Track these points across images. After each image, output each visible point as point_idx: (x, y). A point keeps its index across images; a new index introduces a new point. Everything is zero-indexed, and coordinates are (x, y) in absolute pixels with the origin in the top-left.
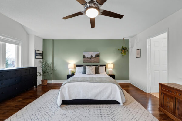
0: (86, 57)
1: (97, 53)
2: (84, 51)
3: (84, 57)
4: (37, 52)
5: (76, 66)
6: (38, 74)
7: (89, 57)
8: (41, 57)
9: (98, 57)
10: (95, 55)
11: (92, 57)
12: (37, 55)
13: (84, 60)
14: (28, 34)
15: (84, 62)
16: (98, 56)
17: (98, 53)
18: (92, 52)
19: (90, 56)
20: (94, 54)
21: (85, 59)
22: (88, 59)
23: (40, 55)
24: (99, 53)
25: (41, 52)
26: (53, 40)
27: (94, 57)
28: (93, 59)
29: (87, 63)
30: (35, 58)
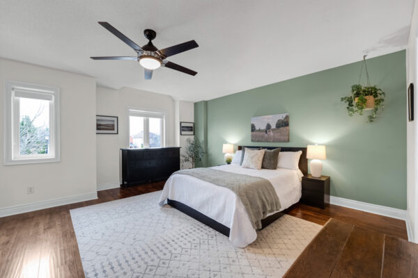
0: (257, 128)
1: (281, 117)
2: (254, 116)
3: (253, 128)
4: (183, 125)
5: (237, 148)
6: (181, 158)
7: (263, 127)
8: (192, 133)
9: (282, 126)
10: (276, 121)
11: (269, 126)
12: (183, 130)
13: (252, 136)
14: (173, 101)
15: (252, 141)
16: (284, 124)
17: (284, 115)
18: (270, 116)
19: (266, 125)
20: (273, 120)
21: (254, 133)
22: (261, 134)
23: (190, 129)
24: (287, 117)
25: (192, 125)
26: (206, 102)
27: (273, 126)
28: (271, 134)
29: (258, 141)
30: (181, 134)
